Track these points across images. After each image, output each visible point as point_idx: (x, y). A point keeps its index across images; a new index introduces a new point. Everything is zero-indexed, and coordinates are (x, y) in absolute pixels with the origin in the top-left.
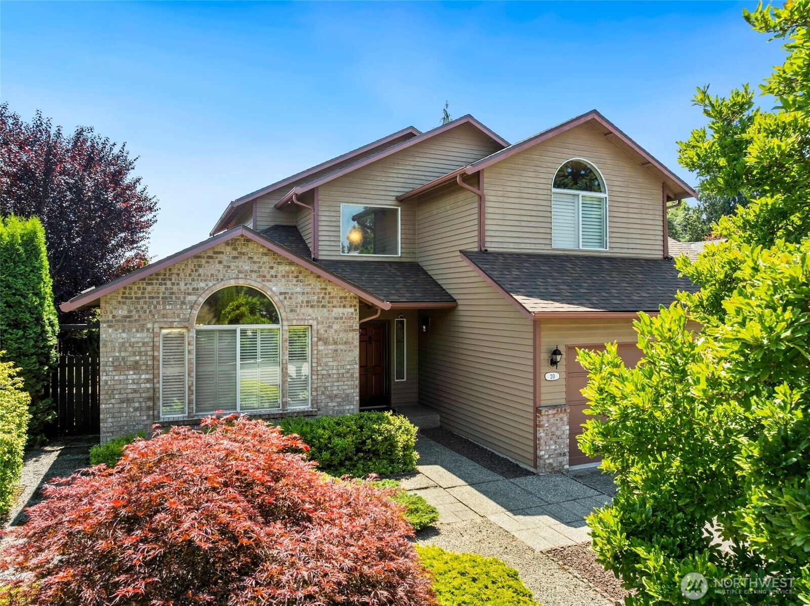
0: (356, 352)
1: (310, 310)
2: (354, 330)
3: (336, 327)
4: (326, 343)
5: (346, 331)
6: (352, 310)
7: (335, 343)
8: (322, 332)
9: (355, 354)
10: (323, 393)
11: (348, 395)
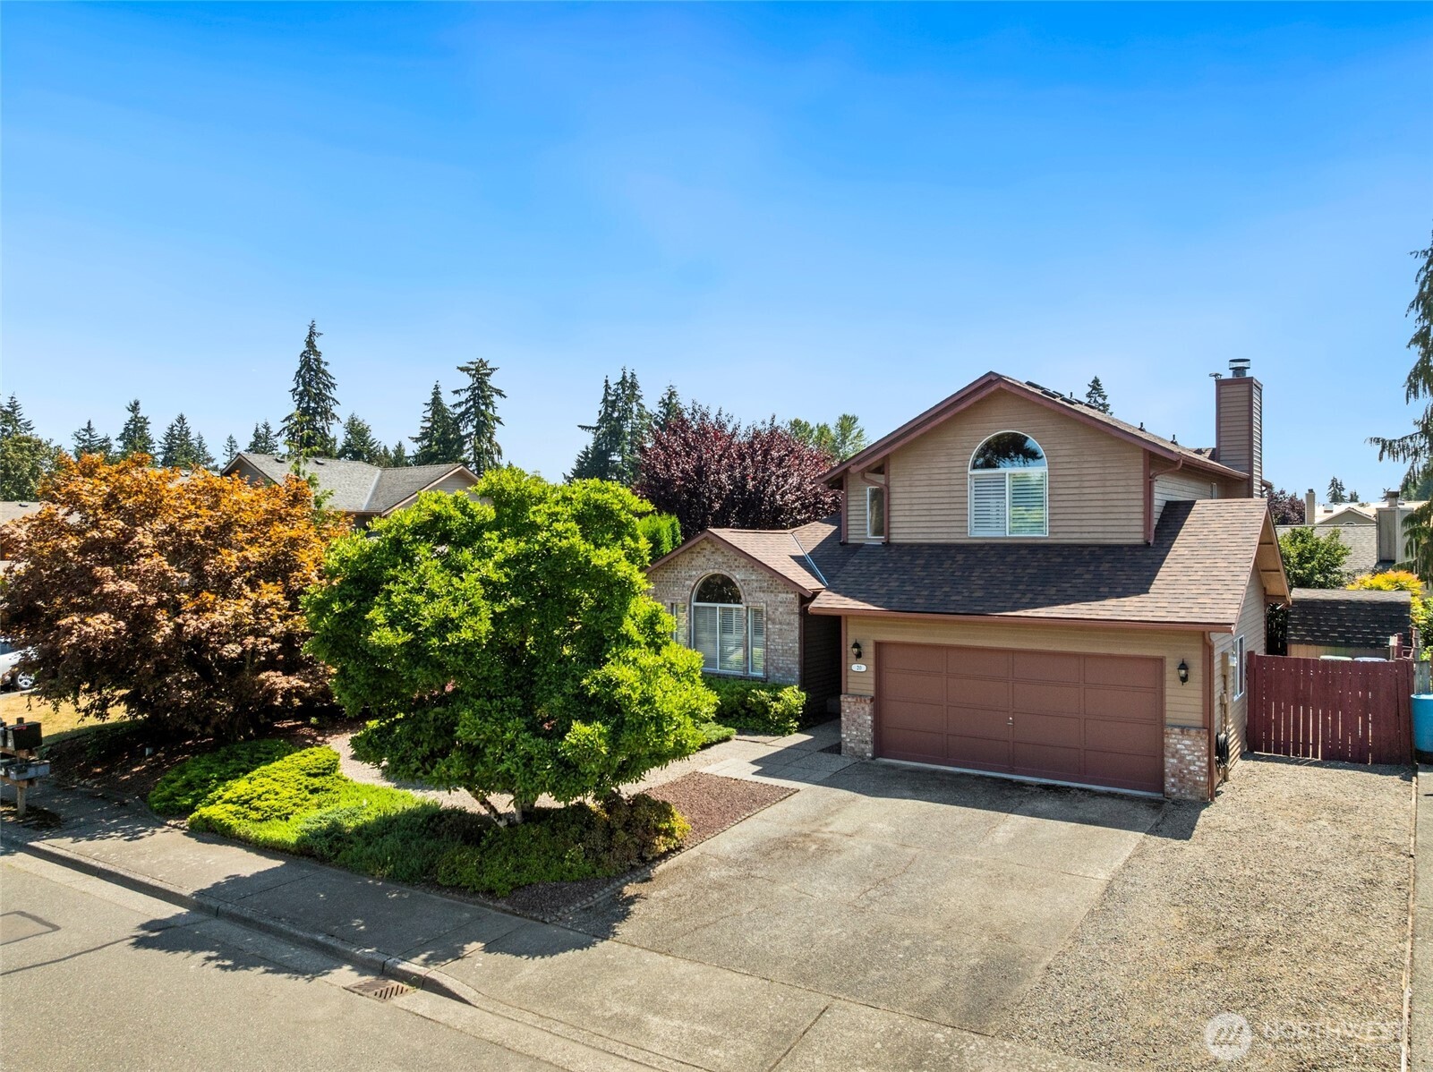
0: (796, 633)
1: (762, 595)
2: (795, 613)
3: (780, 610)
4: (774, 623)
5: (788, 613)
6: (793, 596)
7: (780, 623)
8: (770, 613)
9: (796, 634)
10: (772, 665)
11: (790, 669)
